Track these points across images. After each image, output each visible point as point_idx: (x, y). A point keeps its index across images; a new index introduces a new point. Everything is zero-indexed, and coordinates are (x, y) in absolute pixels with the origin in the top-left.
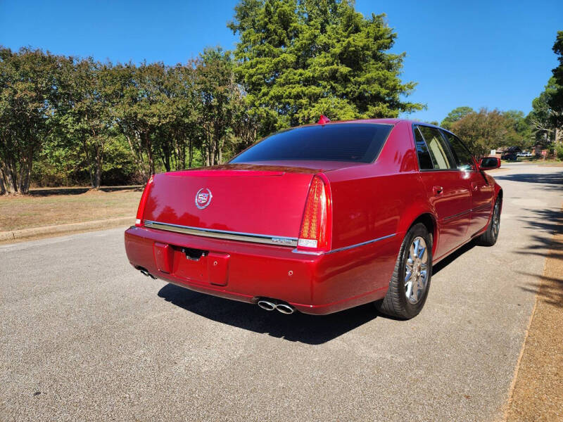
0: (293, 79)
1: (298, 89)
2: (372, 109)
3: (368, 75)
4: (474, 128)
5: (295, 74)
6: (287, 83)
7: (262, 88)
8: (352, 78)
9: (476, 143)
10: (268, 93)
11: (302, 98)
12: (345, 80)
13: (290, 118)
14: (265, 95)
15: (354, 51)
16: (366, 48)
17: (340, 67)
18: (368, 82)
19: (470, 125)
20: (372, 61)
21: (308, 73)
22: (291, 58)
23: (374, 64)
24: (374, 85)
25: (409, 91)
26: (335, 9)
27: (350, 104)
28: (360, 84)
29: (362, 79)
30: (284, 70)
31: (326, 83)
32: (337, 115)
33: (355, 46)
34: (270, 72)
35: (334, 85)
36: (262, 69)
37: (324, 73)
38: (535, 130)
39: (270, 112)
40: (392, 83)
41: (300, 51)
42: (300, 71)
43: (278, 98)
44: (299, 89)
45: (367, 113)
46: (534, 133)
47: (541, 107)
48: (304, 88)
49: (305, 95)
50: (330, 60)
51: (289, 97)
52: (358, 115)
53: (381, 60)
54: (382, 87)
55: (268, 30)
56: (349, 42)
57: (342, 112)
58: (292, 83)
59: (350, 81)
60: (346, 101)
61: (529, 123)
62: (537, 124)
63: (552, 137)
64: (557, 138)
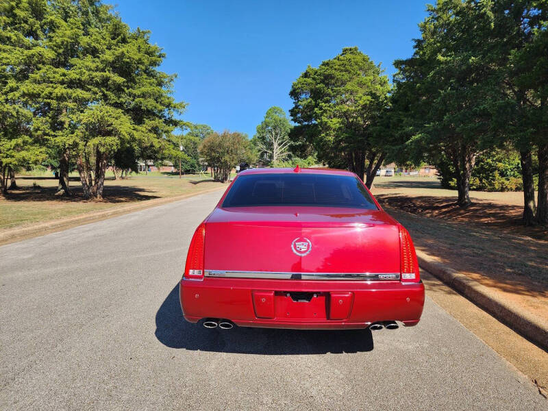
0: (54, 78)
1: (60, 90)
2: (149, 123)
3: (143, 89)
4: (220, 146)
5: (55, 72)
6: (44, 81)
7: (9, 81)
8: (125, 89)
9: (223, 158)
10: (17, 88)
11: (67, 101)
12: (118, 89)
13: (50, 120)
14: (12, 90)
15: (127, 62)
16: (140, 62)
17: (112, 75)
18: (144, 95)
19: (217, 142)
20: (145, 76)
21: (73, 74)
22: (50, 54)
23: (146, 79)
24: (149, 99)
25: (181, 110)
26: (96, 13)
27: (125, 115)
28: (135, 96)
29: (137, 92)
30: (40, 66)
31: (96, 89)
32: (112, 124)
33: (129, 58)
34: (20, 64)
35: (106, 92)
36: (7, 58)
37: (93, 78)
38: (259, 151)
39: (21, 110)
40: (167, 101)
41: (60, 48)
42: (62, 70)
43: (33, 96)
44: (64, 91)
45: (144, 126)
46: (260, 153)
47: (263, 133)
48: (70, 91)
49: (70, 98)
50: (101, 66)
51: (49, 96)
52: (136, 126)
53: (153, 76)
54: (157, 102)
55: (15, 16)
56: (123, 52)
57: (118, 122)
58: (52, 82)
59: (123, 91)
60: (120, 111)
61: (255, 144)
62: (261, 146)
63: (271, 157)
64: (275, 158)
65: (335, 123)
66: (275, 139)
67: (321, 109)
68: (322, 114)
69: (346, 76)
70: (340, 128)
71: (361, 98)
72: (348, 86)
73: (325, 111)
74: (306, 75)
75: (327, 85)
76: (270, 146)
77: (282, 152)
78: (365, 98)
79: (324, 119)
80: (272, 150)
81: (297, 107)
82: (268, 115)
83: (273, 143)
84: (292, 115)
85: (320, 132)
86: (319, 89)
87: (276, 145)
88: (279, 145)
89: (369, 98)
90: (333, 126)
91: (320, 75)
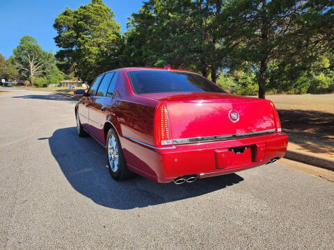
38: (17, 68)
46: (18, 70)
47: (19, 55)
61: (13, 63)
62: (18, 65)
63: (28, 74)
64: (32, 74)
65: (95, 50)
66: (31, 60)
67: (83, 39)
68: (84, 43)
69: (99, 19)
70: (98, 54)
71: (110, 35)
72: (101, 26)
73: (87, 41)
74: (65, 14)
75: (86, 22)
76: (27, 65)
77: (38, 70)
78: (112, 35)
79: (87, 47)
80: (29, 68)
81: (60, 36)
82: (22, 41)
83: (29, 63)
84: (56, 42)
85: (84, 55)
86: (80, 25)
87: (32, 65)
88: (35, 64)
89: (115, 35)
90: (94, 52)
91: (80, 15)
